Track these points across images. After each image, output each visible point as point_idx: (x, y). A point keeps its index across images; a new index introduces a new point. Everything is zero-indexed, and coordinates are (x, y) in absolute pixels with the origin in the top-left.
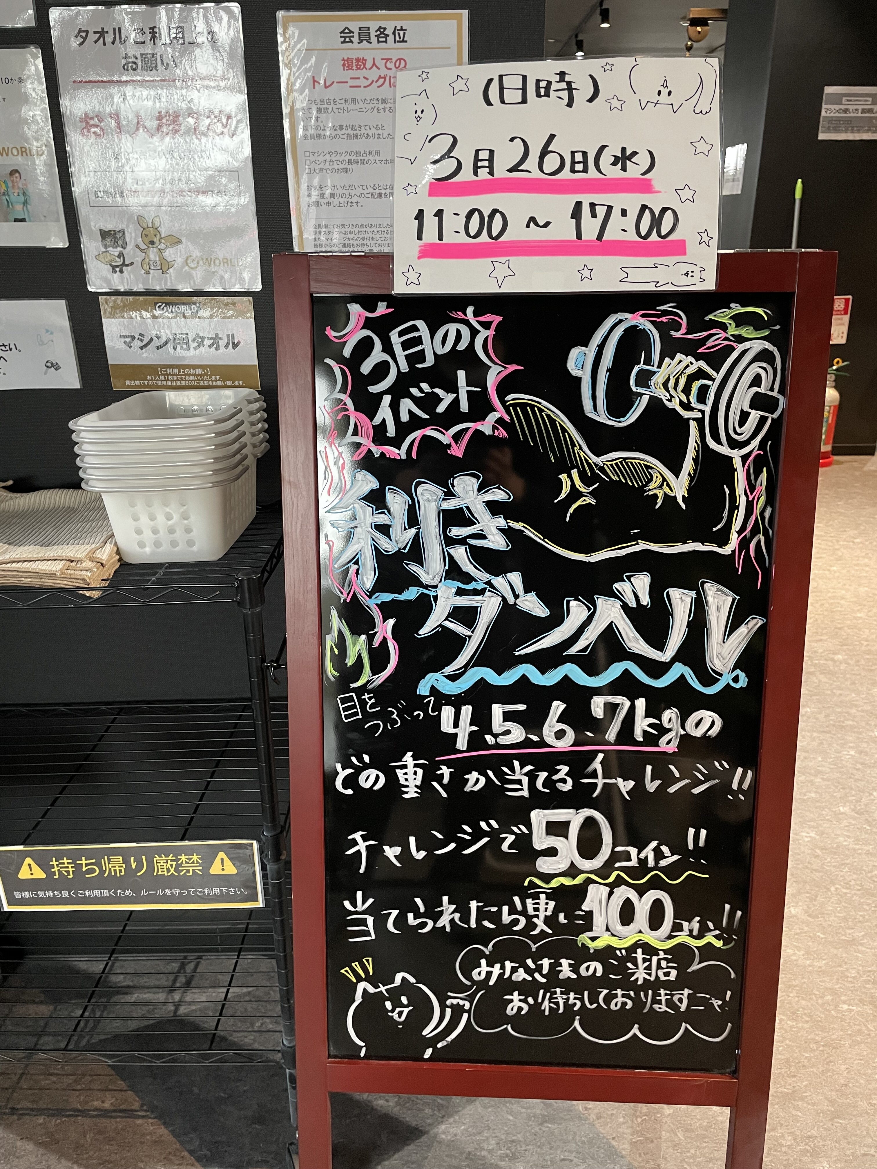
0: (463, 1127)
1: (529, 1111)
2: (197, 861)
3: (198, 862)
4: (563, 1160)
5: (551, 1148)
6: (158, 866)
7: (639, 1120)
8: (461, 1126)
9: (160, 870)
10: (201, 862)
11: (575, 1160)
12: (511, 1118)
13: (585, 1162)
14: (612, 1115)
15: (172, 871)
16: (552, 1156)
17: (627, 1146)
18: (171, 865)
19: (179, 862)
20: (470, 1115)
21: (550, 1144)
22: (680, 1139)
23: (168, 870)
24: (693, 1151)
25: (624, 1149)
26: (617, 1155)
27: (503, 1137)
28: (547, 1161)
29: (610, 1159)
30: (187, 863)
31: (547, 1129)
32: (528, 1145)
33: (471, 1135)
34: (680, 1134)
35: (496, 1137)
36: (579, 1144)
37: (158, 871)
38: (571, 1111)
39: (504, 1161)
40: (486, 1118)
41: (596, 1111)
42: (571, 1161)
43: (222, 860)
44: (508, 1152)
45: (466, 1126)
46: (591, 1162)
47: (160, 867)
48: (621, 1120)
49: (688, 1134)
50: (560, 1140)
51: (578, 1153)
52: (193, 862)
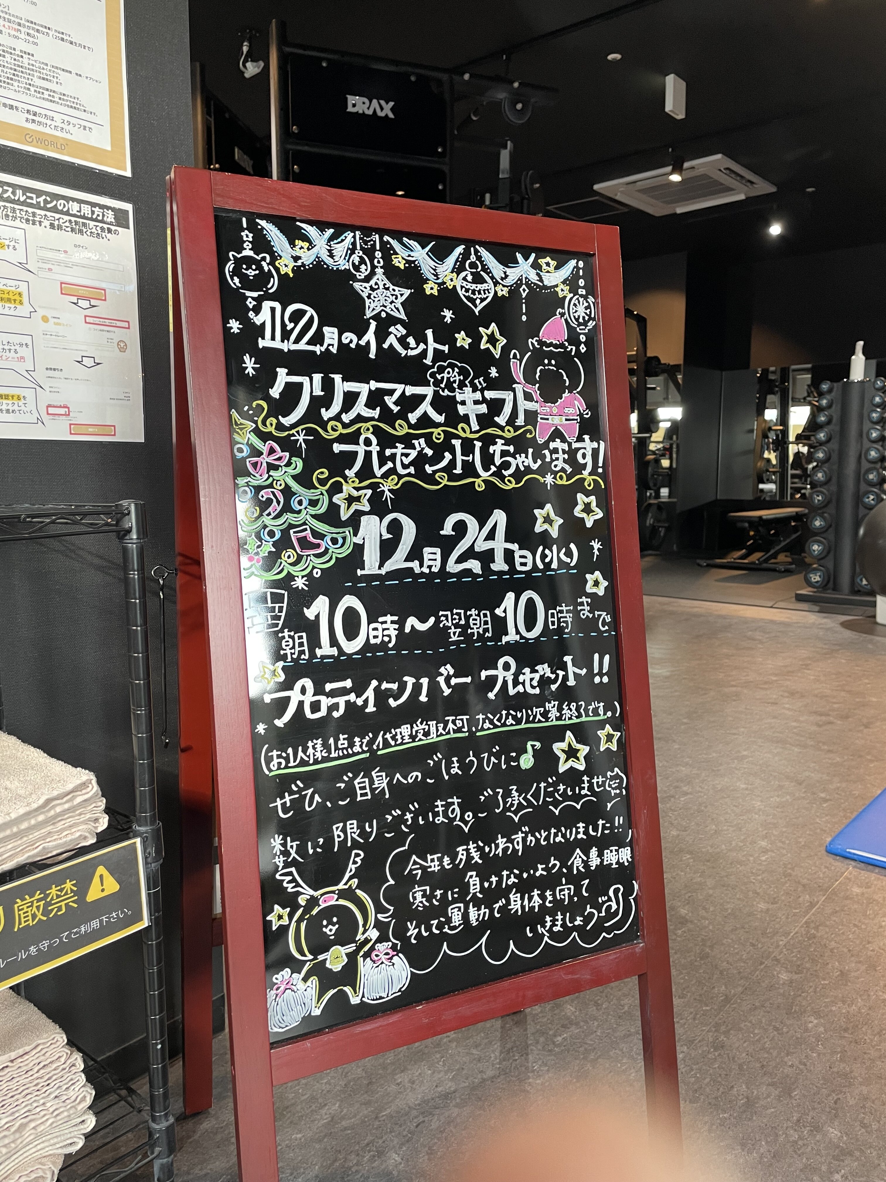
0: (317, 1167)
1: (358, 1117)
2: (71, 889)
3: (72, 891)
4: (417, 1126)
5: (401, 1126)
6: (19, 915)
7: (441, 1063)
8: (315, 1168)
9: (23, 920)
10: (75, 889)
11: (426, 1119)
12: (349, 1132)
13: (434, 1115)
14: (420, 1074)
15: (40, 916)
16: (407, 1130)
17: (450, 1084)
18: (38, 907)
19: (48, 900)
20: (314, 1155)
21: (397, 1124)
22: (478, 1055)
23: (34, 916)
24: (492, 1055)
25: (450, 1087)
26: (450, 1094)
27: (357, 1148)
28: (407, 1135)
29: (447, 1099)
30: (58, 896)
31: (384, 1117)
32: (382, 1138)
33: (330, 1166)
34: (474, 1051)
35: (351, 1152)
36: (418, 1107)
37: (20, 924)
38: (389, 1093)
39: (375, 1161)
40: (329, 1147)
41: (406, 1081)
42: (424, 1121)
43: (101, 877)
44: (372, 1153)
45: (319, 1164)
46: (437, 1111)
47: (22, 916)
48: (430, 1072)
49: (479, 1049)
50: (401, 1117)
51: (423, 1113)
52: (66, 894)
